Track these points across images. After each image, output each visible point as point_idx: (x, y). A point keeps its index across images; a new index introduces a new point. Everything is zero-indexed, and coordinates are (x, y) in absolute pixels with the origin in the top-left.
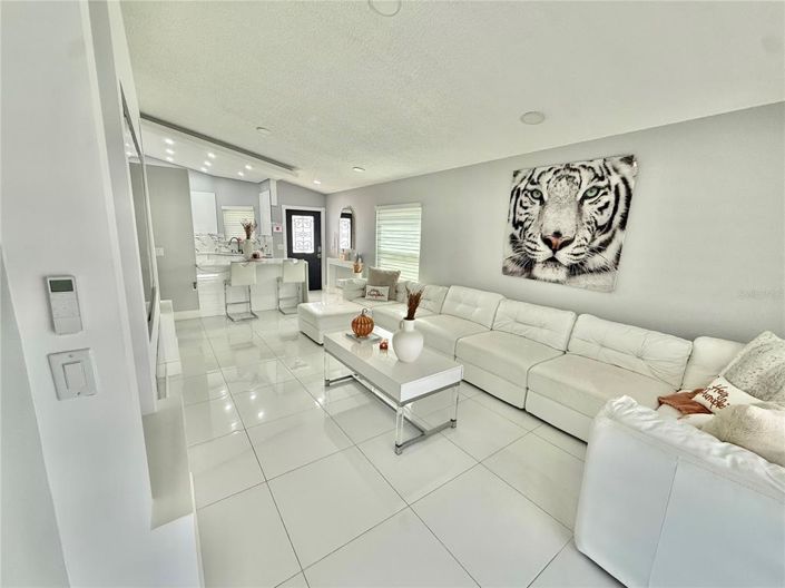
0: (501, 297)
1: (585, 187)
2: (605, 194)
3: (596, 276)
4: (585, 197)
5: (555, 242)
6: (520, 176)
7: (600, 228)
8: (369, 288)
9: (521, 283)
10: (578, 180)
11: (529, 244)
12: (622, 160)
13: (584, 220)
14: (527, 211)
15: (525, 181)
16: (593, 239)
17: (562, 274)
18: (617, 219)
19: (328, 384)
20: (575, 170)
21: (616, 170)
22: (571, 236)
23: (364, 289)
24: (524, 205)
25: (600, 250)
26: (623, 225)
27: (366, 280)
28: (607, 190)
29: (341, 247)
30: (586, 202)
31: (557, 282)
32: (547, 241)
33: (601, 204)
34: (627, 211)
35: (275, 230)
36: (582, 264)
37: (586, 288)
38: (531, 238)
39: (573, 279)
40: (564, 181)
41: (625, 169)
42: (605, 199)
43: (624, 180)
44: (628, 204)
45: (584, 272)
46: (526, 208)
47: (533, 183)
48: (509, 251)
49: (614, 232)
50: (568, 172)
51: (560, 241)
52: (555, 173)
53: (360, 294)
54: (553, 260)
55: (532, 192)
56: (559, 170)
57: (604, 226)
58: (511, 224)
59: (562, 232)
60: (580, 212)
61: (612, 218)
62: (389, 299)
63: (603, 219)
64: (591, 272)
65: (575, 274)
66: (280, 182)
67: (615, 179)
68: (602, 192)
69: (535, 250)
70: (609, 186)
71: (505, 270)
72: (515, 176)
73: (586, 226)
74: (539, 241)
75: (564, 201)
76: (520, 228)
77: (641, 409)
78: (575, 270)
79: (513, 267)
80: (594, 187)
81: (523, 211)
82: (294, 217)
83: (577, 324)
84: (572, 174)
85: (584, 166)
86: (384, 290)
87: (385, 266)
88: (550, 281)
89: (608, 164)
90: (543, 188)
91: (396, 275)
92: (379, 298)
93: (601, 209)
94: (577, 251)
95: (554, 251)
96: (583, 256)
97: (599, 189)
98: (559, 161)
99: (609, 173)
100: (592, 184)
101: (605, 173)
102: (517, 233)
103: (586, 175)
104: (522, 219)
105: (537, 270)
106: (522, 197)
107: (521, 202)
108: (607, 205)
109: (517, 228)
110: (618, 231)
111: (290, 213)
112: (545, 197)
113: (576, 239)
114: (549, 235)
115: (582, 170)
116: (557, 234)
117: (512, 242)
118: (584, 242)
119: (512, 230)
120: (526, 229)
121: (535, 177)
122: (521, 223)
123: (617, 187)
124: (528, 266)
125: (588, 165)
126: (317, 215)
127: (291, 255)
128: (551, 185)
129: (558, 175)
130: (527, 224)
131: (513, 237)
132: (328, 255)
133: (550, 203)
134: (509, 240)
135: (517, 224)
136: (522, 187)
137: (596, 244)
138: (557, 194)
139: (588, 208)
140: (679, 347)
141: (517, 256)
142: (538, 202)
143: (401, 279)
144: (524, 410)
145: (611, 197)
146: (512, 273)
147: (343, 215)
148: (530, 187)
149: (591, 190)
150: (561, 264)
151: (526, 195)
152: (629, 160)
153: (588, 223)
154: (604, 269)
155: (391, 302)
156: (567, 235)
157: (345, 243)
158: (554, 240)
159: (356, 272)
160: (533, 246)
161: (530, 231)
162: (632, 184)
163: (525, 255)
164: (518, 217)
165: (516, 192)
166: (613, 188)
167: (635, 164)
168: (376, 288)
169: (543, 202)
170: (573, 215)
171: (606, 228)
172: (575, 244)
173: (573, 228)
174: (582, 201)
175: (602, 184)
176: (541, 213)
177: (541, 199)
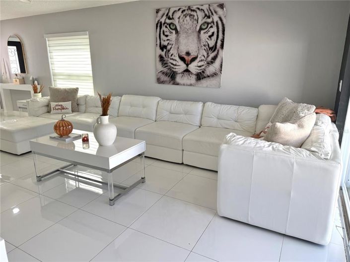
0: (159, 99)
1: (200, 22)
2: (211, 27)
3: (211, 79)
4: (201, 29)
5: (187, 59)
6: (160, 13)
7: (211, 49)
8: (53, 104)
9: (169, 88)
10: (196, 17)
11: (172, 61)
12: (218, 6)
13: (202, 44)
14: (168, 38)
15: (165, 17)
16: (208, 56)
17: (193, 80)
18: (219, 43)
19: (40, 179)
20: (194, 11)
21: (216, 12)
22: (196, 54)
23: (48, 106)
24: (166, 34)
25: (212, 62)
26: (222, 46)
27: (49, 97)
28: (212, 24)
29: (13, 72)
30: (202, 32)
31: (191, 85)
32: (182, 59)
33: (210, 33)
34: (223, 39)
36: (203, 72)
37: (207, 87)
38: (173, 57)
39: (199, 82)
40: (188, 18)
41: (220, 12)
42: (212, 30)
43: (220, 18)
44: (223, 34)
45: (205, 77)
46: (167, 36)
47: (169, 18)
48: (160, 67)
49: (218, 51)
50: (190, 12)
51: (190, 58)
52: (182, 12)
53: (45, 109)
54: (187, 71)
55: (170, 25)
56: (184, 10)
57: (213, 47)
58: (158, 47)
59: (190, 52)
60: (199, 37)
61: (216, 42)
62: (73, 111)
63: (212, 43)
64: (209, 76)
65: (200, 79)
67: (216, 18)
68: (210, 26)
69: (176, 65)
70: (213, 22)
71: (159, 81)
72: (157, 12)
73: (203, 47)
74: (177, 58)
75: (190, 31)
76: (165, 50)
78: (200, 77)
79: (164, 78)
80: (205, 22)
81: (165, 38)
83: (204, 109)
84: (192, 13)
85: (199, 9)
86: (68, 104)
87: (61, 84)
88: (187, 85)
89: (211, 8)
90: (176, 22)
91: (76, 91)
92: (63, 111)
93: (210, 37)
94: (200, 64)
95: (187, 65)
96: (203, 67)
97: (208, 24)
99: (212, 14)
100: (204, 20)
101: (210, 14)
102: (163, 54)
103: (200, 15)
104: (166, 43)
105: (178, 79)
106: (164, 28)
107: (163, 31)
108: (213, 34)
109: (163, 51)
110: (220, 50)
112: (178, 28)
113: (199, 56)
114: (183, 54)
115: (198, 11)
116: (188, 54)
117: (161, 60)
118: (203, 58)
119: (159, 52)
120: (169, 51)
121: (170, 14)
122: (165, 47)
123: (217, 23)
124: (172, 77)
125: (201, 7)
128: (181, 20)
129: (184, 13)
130: (169, 47)
131: (161, 57)
133: (181, 33)
134: (158, 59)
135: (163, 48)
136: (163, 20)
137: (209, 59)
138: (185, 26)
139: (204, 36)
141: (165, 70)
142: (174, 32)
143: (80, 94)
144: (182, 164)
145: (214, 29)
146: (163, 82)
147: (10, 43)
148: (168, 21)
149: (203, 24)
150: (192, 73)
151: (166, 27)
152: (221, 6)
153: (205, 46)
154: (215, 75)
155: (74, 114)
156: (193, 54)
157: (15, 67)
158: (186, 58)
159: (36, 92)
160: (174, 63)
161: (171, 52)
163: (170, 69)
164: (162, 42)
165: (159, 25)
166: (215, 24)
167: (225, 9)
168: (60, 103)
169: (177, 32)
170: (196, 40)
171: (213, 49)
172: (198, 59)
173: (196, 49)
174: (199, 32)
175: (209, 20)
176: (177, 39)
177: (176, 29)
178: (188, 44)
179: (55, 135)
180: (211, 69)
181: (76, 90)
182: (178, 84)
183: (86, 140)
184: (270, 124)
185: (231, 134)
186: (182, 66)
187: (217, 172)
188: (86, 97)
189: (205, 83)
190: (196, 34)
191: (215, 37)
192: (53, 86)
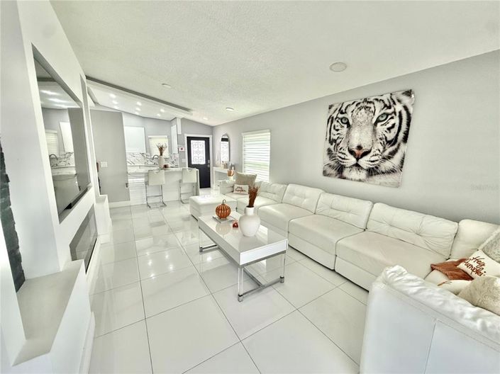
0: (321, 191)
1: (377, 114)
2: (392, 118)
3: (387, 176)
4: (378, 121)
6: (333, 109)
7: (389, 142)
8: (236, 186)
10: (373, 109)
11: (340, 155)
12: (403, 94)
13: (378, 137)
14: (339, 132)
15: (337, 112)
16: (384, 150)
17: (363, 175)
18: (401, 135)
19: (202, 250)
20: (370, 102)
21: (399, 101)
22: (369, 148)
23: (233, 187)
24: (337, 128)
25: (389, 158)
26: (405, 139)
27: (236, 180)
28: (393, 115)
29: (222, 160)
30: (379, 124)
31: (360, 180)
33: (389, 125)
34: (408, 129)
35: (180, 150)
36: (377, 168)
37: (380, 184)
38: (342, 151)
39: (370, 179)
40: (363, 110)
41: (406, 100)
42: (392, 122)
43: (405, 108)
44: (408, 124)
45: (378, 174)
46: (337, 130)
47: (342, 113)
48: (327, 160)
49: (399, 145)
50: (365, 104)
51: (361, 152)
52: (357, 105)
53: (231, 189)
54: (357, 165)
55: (341, 119)
56: (359, 103)
57: (392, 141)
58: (328, 141)
59: (363, 146)
60: (374, 131)
61: (397, 135)
63: (391, 136)
64: (383, 173)
65: (372, 175)
66: (183, 120)
67: (399, 107)
68: (390, 117)
69: (344, 159)
70: (395, 113)
71: (325, 173)
72: (330, 108)
73: (379, 141)
74: (347, 152)
75: (364, 124)
76: (334, 144)
77: (409, 277)
78: (372, 172)
79: (330, 171)
80: (384, 113)
81: (336, 132)
82: (192, 141)
83: (373, 210)
84: (369, 105)
85: (377, 100)
86: (246, 188)
88: (355, 180)
89: (393, 97)
90: (349, 116)
91: (254, 177)
92: (241, 193)
93: (389, 129)
94: (373, 159)
95: (358, 159)
97: (388, 115)
98: (359, 97)
99: (394, 103)
100: (383, 112)
101: (392, 103)
102: (332, 147)
103: (379, 106)
104: (335, 137)
105: (346, 173)
106: (335, 123)
107: (334, 126)
108: (393, 126)
109: (332, 144)
110: (402, 144)
111: (189, 139)
112: (351, 122)
113: (372, 151)
114: (354, 148)
115: (376, 102)
116: (359, 147)
117: (328, 154)
118: (378, 152)
119: (328, 145)
120: (338, 144)
121: (343, 109)
122: (335, 141)
123: (400, 113)
124: (340, 170)
125: (379, 98)
126: (207, 140)
127: (191, 165)
128: (355, 114)
129: (359, 106)
130: (338, 141)
131: (329, 150)
132: (214, 165)
133: (353, 126)
134: (327, 152)
135: (332, 141)
136: (335, 116)
137: (386, 153)
138: (358, 119)
139: (381, 128)
140: (448, 227)
141: (333, 163)
142: (346, 126)
143: (257, 180)
144: (334, 270)
145: (396, 120)
146: (329, 175)
148: (340, 116)
149: (382, 116)
150: (362, 168)
151: (338, 122)
152: (408, 93)
153: (381, 139)
154: (392, 171)
156: (366, 148)
159: (230, 175)
160: (343, 156)
161: (341, 145)
162: (411, 110)
163: (338, 162)
164: (332, 136)
165: (331, 120)
166: (398, 114)
167: (413, 96)
168: (241, 186)
169: (349, 126)
170: (370, 134)
171: (393, 142)
172: (372, 154)
173: (370, 143)
174: (376, 124)
175: (389, 111)
176: (348, 133)
177: (348, 123)
178: (360, 136)
180: (387, 165)
182: (345, 178)
183: (235, 226)
188: (261, 182)
189: (377, 179)
191: (396, 129)
192: (243, 173)
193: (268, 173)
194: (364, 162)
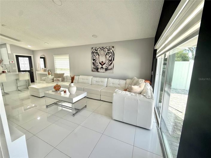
0: (92, 77)
1: (106, 52)
4: (106, 54)
5: (102, 64)
6: (93, 49)
7: (110, 60)
8: (55, 79)
9: (96, 73)
11: (97, 64)
15: (94, 50)
17: (104, 70)
18: (113, 59)
20: (104, 48)
21: (111, 49)
23: (53, 79)
27: (53, 76)
29: (41, 67)
30: (107, 55)
31: (103, 72)
32: (100, 64)
33: (109, 56)
34: (114, 57)
35: (11, 62)
39: (106, 71)
41: (113, 49)
42: (110, 55)
43: (113, 51)
46: (95, 56)
47: (96, 51)
48: (93, 66)
50: (103, 49)
52: (100, 49)
53: (52, 81)
54: (102, 67)
55: (96, 53)
61: (112, 59)
62: (62, 81)
63: (110, 59)
64: (109, 69)
67: (111, 51)
70: (110, 52)
71: (92, 71)
74: (99, 64)
75: (103, 55)
78: (106, 69)
79: (94, 70)
81: (95, 57)
82: (19, 58)
83: (108, 80)
84: (104, 49)
85: (106, 48)
86: (60, 79)
87: (58, 72)
90: (98, 52)
92: (58, 81)
93: (110, 57)
94: (106, 65)
95: (102, 66)
97: (109, 53)
98: (101, 46)
100: (108, 51)
102: (94, 62)
103: (106, 50)
104: (95, 59)
105: (99, 70)
106: (94, 54)
108: (111, 56)
110: (113, 61)
111: (17, 57)
112: (99, 54)
114: (101, 62)
116: (102, 62)
119: (93, 61)
121: (96, 49)
122: (95, 60)
124: (97, 69)
128: (100, 51)
130: (96, 60)
131: (93, 63)
132: (36, 70)
134: (92, 64)
135: (94, 60)
136: (94, 51)
137: (109, 64)
138: (101, 53)
139: (107, 56)
141: (95, 67)
142: (98, 55)
144: (100, 100)
145: (111, 54)
146: (94, 71)
147: (41, 58)
150: (104, 68)
152: (113, 47)
153: (108, 59)
154: (111, 69)
155: (62, 82)
156: (104, 62)
157: (42, 66)
158: (102, 63)
159: (49, 74)
160: (98, 65)
161: (97, 61)
163: (96, 67)
164: (94, 58)
165: (93, 53)
168: (57, 79)
169: (99, 55)
170: (105, 58)
171: (111, 60)
172: (106, 64)
173: (105, 61)
174: (106, 55)
175: (109, 52)
176: (99, 57)
177: (98, 54)
178: (102, 59)
179: (54, 90)
180: (110, 67)
181: (64, 74)
182: (99, 72)
183: (65, 92)
184: (130, 86)
185: (117, 89)
186: (100, 66)
187: (112, 103)
188: (67, 76)
189: (108, 71)
190: (105, 56)
193: (69, 72)
194: (104, 66)
